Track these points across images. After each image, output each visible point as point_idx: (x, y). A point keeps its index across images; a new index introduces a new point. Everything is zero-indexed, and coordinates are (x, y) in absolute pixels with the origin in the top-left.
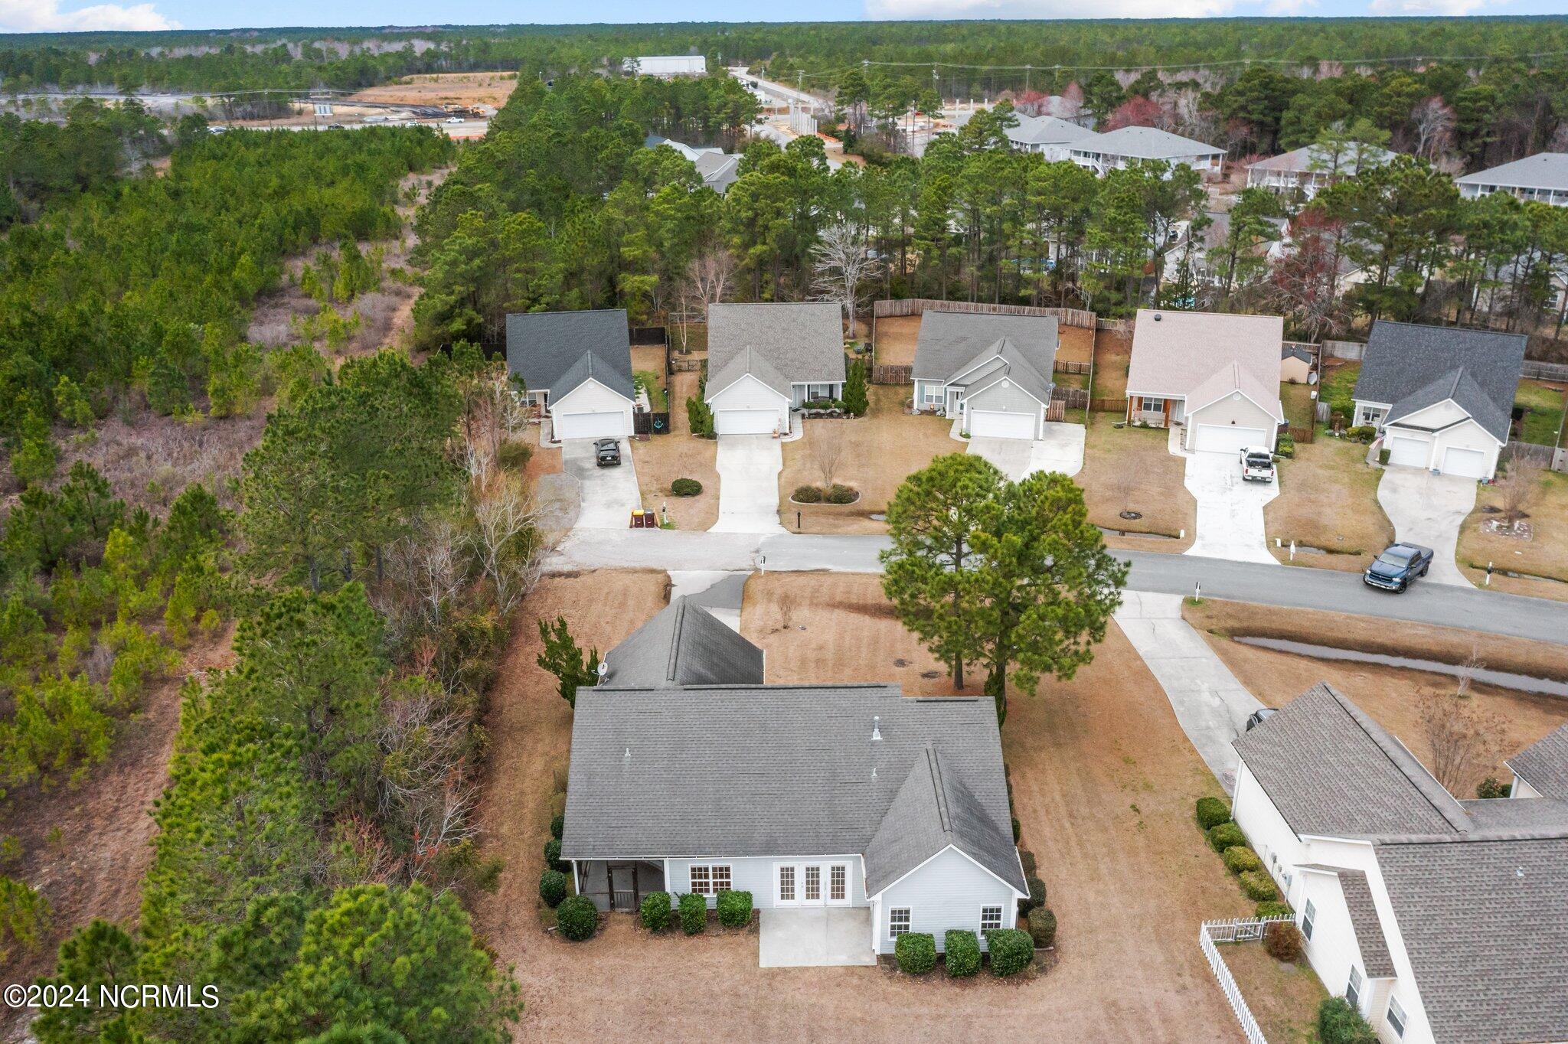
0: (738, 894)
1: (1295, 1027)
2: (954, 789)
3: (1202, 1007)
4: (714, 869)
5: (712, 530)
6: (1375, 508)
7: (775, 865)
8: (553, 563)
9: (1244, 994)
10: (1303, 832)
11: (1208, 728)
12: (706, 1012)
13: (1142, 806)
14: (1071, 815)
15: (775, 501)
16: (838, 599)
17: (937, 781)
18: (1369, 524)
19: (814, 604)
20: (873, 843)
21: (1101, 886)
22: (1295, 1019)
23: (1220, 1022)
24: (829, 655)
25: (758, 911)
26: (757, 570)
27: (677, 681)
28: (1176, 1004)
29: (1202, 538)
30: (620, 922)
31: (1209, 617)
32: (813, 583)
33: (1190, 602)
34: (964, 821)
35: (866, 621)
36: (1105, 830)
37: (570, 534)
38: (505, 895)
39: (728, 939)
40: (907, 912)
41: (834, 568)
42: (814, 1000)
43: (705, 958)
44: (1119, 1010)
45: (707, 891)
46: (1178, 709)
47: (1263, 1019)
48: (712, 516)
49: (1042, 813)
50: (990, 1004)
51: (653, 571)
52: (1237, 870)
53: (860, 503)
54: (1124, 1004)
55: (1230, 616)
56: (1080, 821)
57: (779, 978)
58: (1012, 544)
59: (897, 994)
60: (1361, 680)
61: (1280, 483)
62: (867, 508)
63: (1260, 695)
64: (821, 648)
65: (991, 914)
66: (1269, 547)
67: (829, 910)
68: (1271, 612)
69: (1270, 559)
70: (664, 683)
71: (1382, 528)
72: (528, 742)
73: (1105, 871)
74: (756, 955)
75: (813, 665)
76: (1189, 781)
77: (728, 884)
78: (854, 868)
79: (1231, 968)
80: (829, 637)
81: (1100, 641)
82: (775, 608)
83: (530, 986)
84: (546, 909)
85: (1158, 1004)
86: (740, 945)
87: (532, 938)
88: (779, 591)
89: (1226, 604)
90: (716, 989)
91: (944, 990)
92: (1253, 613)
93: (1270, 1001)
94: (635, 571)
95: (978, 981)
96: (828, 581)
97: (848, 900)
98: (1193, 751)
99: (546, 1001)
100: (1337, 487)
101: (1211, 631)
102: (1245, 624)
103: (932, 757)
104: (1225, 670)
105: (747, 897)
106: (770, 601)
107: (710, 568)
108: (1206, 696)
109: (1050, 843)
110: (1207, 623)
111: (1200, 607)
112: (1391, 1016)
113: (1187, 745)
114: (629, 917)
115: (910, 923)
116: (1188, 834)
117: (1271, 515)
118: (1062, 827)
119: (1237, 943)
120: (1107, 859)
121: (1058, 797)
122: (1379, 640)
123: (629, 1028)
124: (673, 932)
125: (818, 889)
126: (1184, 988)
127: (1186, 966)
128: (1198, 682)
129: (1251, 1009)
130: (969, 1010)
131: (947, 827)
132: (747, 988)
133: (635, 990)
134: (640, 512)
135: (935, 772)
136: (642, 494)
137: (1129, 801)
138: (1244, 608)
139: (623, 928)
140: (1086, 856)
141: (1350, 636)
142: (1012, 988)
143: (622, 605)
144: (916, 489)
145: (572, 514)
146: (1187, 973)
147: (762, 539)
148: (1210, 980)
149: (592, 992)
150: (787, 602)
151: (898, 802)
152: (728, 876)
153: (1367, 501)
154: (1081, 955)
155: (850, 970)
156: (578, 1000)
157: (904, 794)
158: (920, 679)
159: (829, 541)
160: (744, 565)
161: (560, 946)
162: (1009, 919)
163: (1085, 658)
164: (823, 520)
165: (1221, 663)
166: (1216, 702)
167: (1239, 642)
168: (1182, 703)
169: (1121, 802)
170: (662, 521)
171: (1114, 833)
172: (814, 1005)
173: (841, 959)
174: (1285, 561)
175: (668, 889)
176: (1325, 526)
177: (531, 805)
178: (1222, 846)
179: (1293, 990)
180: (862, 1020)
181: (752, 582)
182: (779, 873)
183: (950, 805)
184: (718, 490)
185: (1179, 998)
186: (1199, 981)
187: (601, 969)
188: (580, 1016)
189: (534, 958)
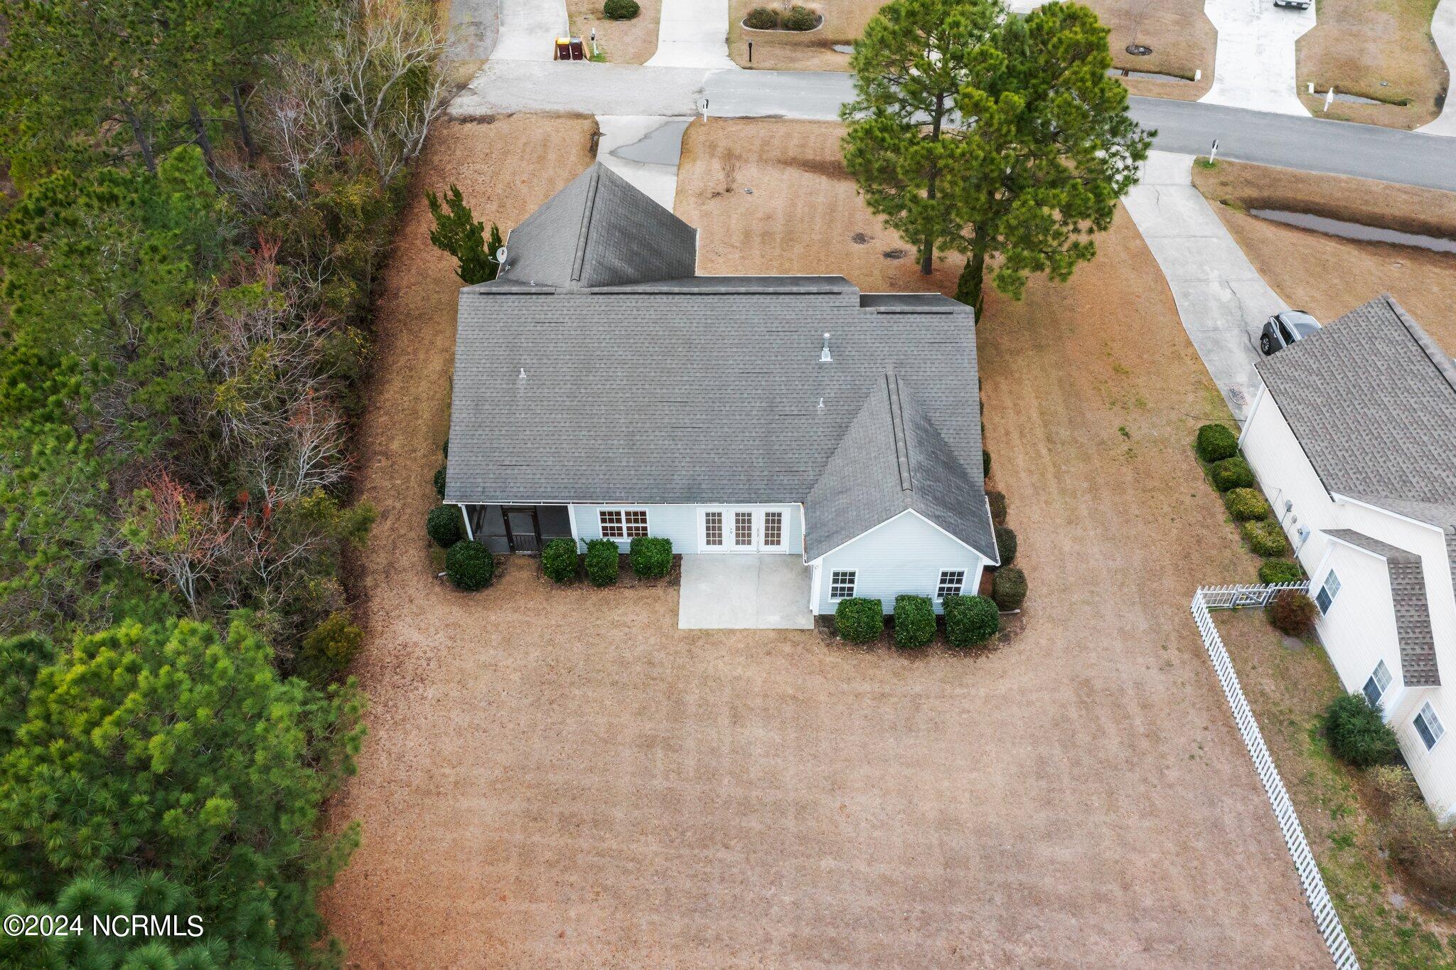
0: (655, 541)
1: (1297, 719)
2: (918, 427)
3: (1189, 689)
4: (628, 514)
5: (650, 63)
6: (1426, 45)
7: (699, 512)
8: (463, 105)
9: (1239, 673)
10: (1338, 491)
11: (1216, 329)
12: (614, 684)
13: (1132, 429)
14: (1049, 439)
15: (724, 27)
16: (791, 154)
17: (897, 421)
18: (1418, 66)
19: (763, 161)
20: (816, 491)
21: (1079, 532)
22: (1297, 709)
23: (1208, 709)
24: (778, 227)
25: (678, 558)
26: (699, 115)
27: (584, 282)
28: (1158, 685)
29: (1221, 80)
30: (521, 568)
31: (1224, 184)
32: (763, 133)
33: (1203, 165)
34: (927, 471)
35: (822, 183)
36: (1087, 458)
37: (486, 67)
38: (392, 529)
39: (646, 592)
40: (853, 574)
41: (789, 114)
42: (739, 671)
43: (616, 615)
44: (1091, 691)
45: (621, 535)
46: (1182, 304)
47: (1258, 708)
48: (650, 45)
49: (1015, 435)
50: (942, 681)
51: (578, 116)
52: (1240, 518)
53: (824, 30)
54: (1098, 684)
55: (1248, 183)
56: (1059, 446)
57: (700, 643)
58: (1012, 107)
59: (835, 666)
60: (1398, 268)
61: (1318, 10)
62: (830, 36)
63: (1278, 286)
64: (769, 217)
65: (952, 578)
66: (1299, 94)
67: (761, 558)
68: (1297, 179)
69: (1299, 109)
70: (568, 285)
71: (1435, 72)
72: (427, 333)
73: (1085, 513)
74: (675, 612)
75: (758, 240)
76: (1191, 397)
77: (645, 529)
78: (793, 517)
79: (1226, 641)
80: (778, 204)
81: (1105, 229)
82: (716, 165)
83: (416, 644)
84: (436, 549)
85: (1138, 685)
86: (657, 599)
87: (421, 586)
88: (723, 144)
89: (1244, 167)
90: (627, 655)
91: (891, 662)
92: (1275, 181)
93: (1269, 685)
94: (558, 116)
95: (930, 651)
96: (781, 130)
97: (785, 546)
98: (1196, 358)
99: (433, 665)
100: (1384, 16)
101: (1224, 202)
102: (1266, 194)
103: (892, 386)
104: (1240, 253)
105: (666, 544)
106: (712, 155)
107: (644, 112)
108: (1215, 287)
109: (1023, 475)
110: (1221, 192)
111: (1212, 171)
112: (1419, 722)
113: (1190, 351)
114: (532, 561)
115: (855, 586)
116: (1184, 466)
117: (1304, 52)
118: (1040, 456)
119: (1234, 609)
120: (1088, 497)
121: (1035, 415)
122: (1422, 217)
123: (526, 702)
124: (581, 581)
125: (749, 535)
126: (1169, 664)
127: (1173, 636)
128: (1207, 268)
129: (1246, 694)
130: (918, 689)
131: (906, 485)
132: (663, 655)
133: (535, 654)
134: (565, 40)
135: (895, 407)
136: (570, 16)
137: (1117, 423)
138: (1265, 173)
139: (525, 575)
140: (1063, 491)
141: (1388, 211)
142: (968, 661)
143: (542, 159)
144: (890, 25)
145: (488, 42)
146: (1173, 645)
147: (707, 75)
148: (1200, 654)
149: (487, 655)
150: (731, 159)
151: (848, 440)
152: (644, 521)
153: (1418, 37)
154: (1051, 619)
155: (782, 634)
156: (469, 665)
157: (855, 432)
158: (882, 258)
159: (785, 80)
160: (685, 110)
161: (452, 596)
162: (971, 586)
163: (1084, 252)
164: (778, 51)
165: (1234, 245)
166: (1226, 295)
167: (1256, 217)
168: (1186, 295)
169: (1107, 422)
170: (592, 52)
171: (1098, 464)
172: (738, 678)
173: (773, 620)
174: (1318, 113)
175: (575, 533)
176: (1367, 68)
177: (426, 415)
178: (1225, 486)
179: (1295, 671)
180: (794, 698)
181: (693, 131)
182: (704, 518)
183: (911, 453)
184: (659, 11)
185: (1163, 677)
186: (1186, 656)
187: (497, 626)
188: (471, 683)
189: (422, 611)
